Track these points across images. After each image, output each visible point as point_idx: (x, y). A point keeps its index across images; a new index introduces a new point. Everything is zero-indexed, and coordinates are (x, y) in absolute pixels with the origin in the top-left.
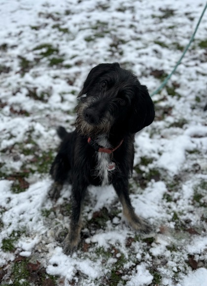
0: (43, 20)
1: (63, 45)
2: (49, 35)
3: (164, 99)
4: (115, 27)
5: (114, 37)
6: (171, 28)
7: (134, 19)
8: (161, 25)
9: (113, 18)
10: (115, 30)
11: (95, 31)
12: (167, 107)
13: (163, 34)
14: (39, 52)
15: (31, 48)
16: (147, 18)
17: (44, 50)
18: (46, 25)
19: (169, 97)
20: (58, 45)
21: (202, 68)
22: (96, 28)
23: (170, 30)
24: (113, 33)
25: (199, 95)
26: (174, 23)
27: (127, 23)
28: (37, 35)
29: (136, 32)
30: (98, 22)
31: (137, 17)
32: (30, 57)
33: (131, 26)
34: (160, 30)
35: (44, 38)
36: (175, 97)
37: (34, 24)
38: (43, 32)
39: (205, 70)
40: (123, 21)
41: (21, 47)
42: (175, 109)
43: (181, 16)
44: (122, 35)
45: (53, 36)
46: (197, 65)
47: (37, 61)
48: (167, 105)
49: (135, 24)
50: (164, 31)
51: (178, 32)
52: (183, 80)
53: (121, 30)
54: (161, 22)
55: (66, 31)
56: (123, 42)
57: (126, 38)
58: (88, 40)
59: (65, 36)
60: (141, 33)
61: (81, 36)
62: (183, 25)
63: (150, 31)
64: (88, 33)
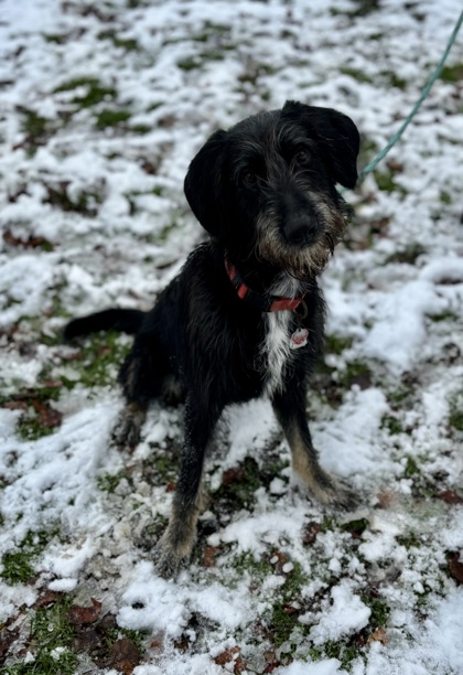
0: (73, 21)
1: (127, 78)
2: (90, 56)
3: (369, 200)
4: (247, 36)
5: (248, 60)
6: (375, 37)
7: (289, 18)
8: (353, 31)
9: (243, 16)
10: (248, 43)
11: (202, 47)
12: (378, 219)
13: (359, 52)
14: (68, 96)
15: (48, 87)
16: (319, 15)
17: (81, 92)
18: (83, 31)
19: (381, 196)
20: (114, 80)
21: (449, 127)
22: (203, 39)
23: (374, 44)
24: (243, 49)
25: (448, 189)
26: (380, 26)
27: (276, 27)
28: (60, 56)
29: (297, 47)
30: (208, 24)
31: (298, 14)
32: (48, 108)
33: (285, 35)
34: (351, 43)
35: (78, 62)
36: (396, 195)
37: (53, 30)
38: (76, 49)
39: (456, 131)
40: (265, 21)
41: (22, 85)
42: (396, 222)
43: (395, 12)
44: (266, 54)
45: (102, 58)
46: (437, 121)
47: (66, 117)
48: (376, 214)
49: (294, 29)
50: (359, 44)
51: (391, 46)
52: (409, 154)
53: (262, 43)
54: (352, 24)
55: (132, 45)
56: (269, 70)
57: (275, 60)
58: (186, 66)
59: (131, 58)
60: (308, 49)
61: (168, 58)
62: (402, 31)
63: (328, 45)
64: (185, 50)
